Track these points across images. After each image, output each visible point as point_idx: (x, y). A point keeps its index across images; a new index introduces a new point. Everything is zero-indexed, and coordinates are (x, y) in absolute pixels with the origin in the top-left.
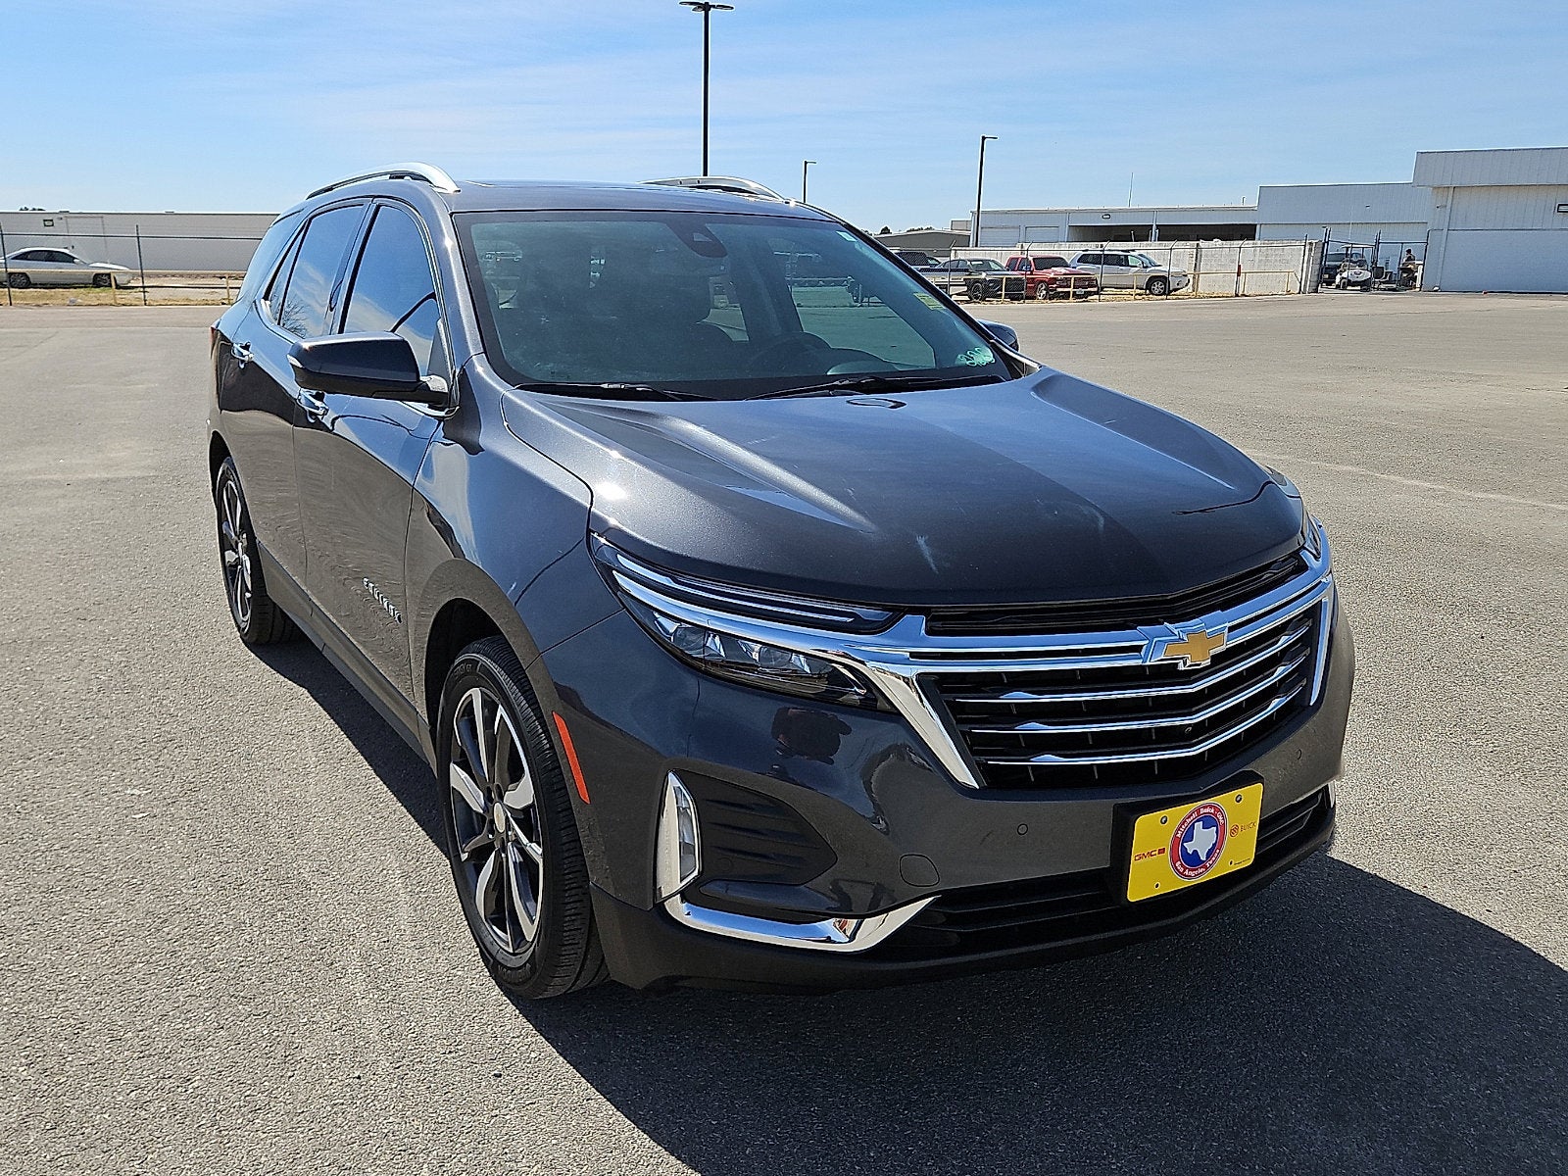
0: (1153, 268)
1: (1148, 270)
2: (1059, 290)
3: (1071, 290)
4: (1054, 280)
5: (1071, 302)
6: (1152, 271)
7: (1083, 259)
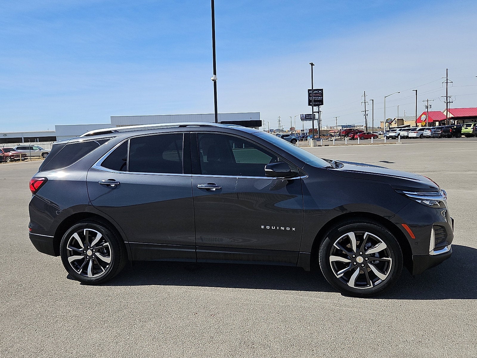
0: (43, 150)
1: (41, 151)
2: (15, 158)
3: (20, 158)
4: (13, 156)
5: (21, 162)
6: (42, 151)
7: (18, 148)
